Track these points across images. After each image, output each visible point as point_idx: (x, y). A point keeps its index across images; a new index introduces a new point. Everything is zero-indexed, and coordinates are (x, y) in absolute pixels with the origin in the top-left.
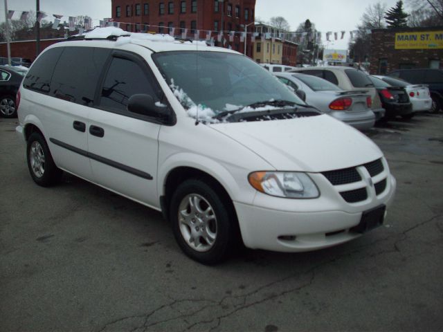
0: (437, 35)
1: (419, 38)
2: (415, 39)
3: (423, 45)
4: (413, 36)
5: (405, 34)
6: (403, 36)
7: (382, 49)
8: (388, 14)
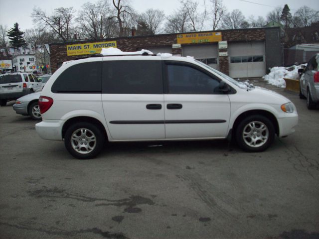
0: (94, 45)
1: (83, 48)
2: (81, 48)
3: (86, 52)
4: (79, 46)
5: (73, 46)
6: (72, 47)
7: (58, 57)
8: (9, 33)
